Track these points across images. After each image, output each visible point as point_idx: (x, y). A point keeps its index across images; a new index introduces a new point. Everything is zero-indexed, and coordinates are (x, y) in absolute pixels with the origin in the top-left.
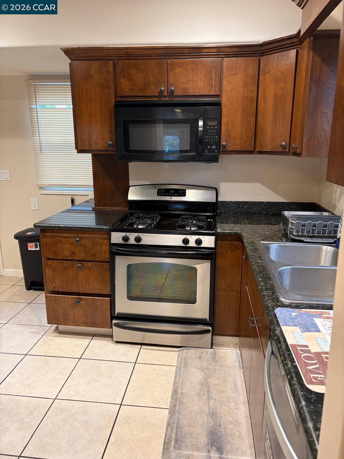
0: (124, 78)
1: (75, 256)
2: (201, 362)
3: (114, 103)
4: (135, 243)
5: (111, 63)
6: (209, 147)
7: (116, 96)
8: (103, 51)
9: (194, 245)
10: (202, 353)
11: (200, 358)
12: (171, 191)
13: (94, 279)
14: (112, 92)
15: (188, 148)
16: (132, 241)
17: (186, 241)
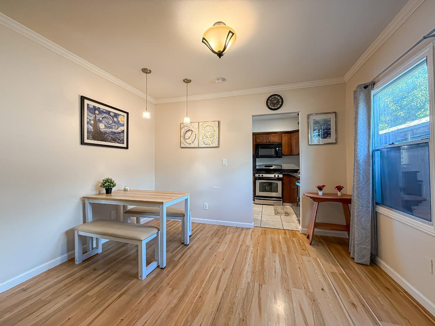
0: (258, 139)
6: (279, 154)
7: (256, 143)
9: (277, 177)
12: (268, 166)
15: (274, 155)
16: (261, 176)
17: (275, 176)
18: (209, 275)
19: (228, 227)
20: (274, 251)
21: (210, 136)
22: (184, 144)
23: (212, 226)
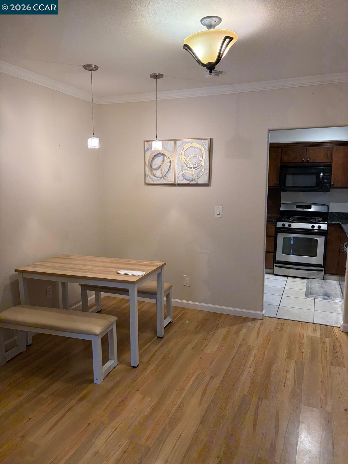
0: (286, 155)
3: (279, 166)
4: (288, 227)
5: (280, 149)
6: (325, 185)
7: (281, 163)
9: (317, 228)
12: (304, 206)
14: (280, 161)
15: (315, 186)
16: (287, 226)
17: (313, 227)
18: (191, 383)
19: (222, 315)
20: (289, 356)
21: (195, 166)
22: (150, 177)
23: (197, 313)
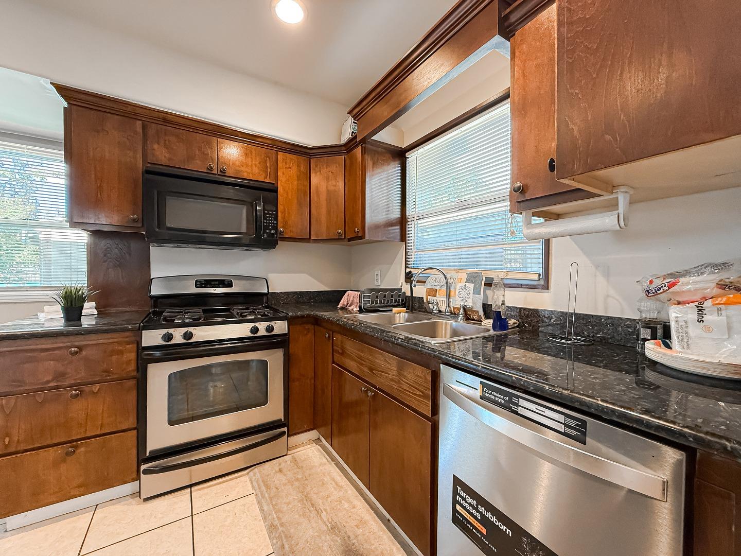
0: (158, 144)
1: (63, 379)
2: (285, 475)
3: (141, 170)
4: (184, 341)
5: (139, 123)
6: (268, 231)
7: (145, 162)
8: (128, 105)
9: (265, 333)
10: (280, 464)
11: (280, 471)
12: (214, 282)
13: (103, 409)
14: (139, 156)
16: (178, 339)
17: (254, 330)
